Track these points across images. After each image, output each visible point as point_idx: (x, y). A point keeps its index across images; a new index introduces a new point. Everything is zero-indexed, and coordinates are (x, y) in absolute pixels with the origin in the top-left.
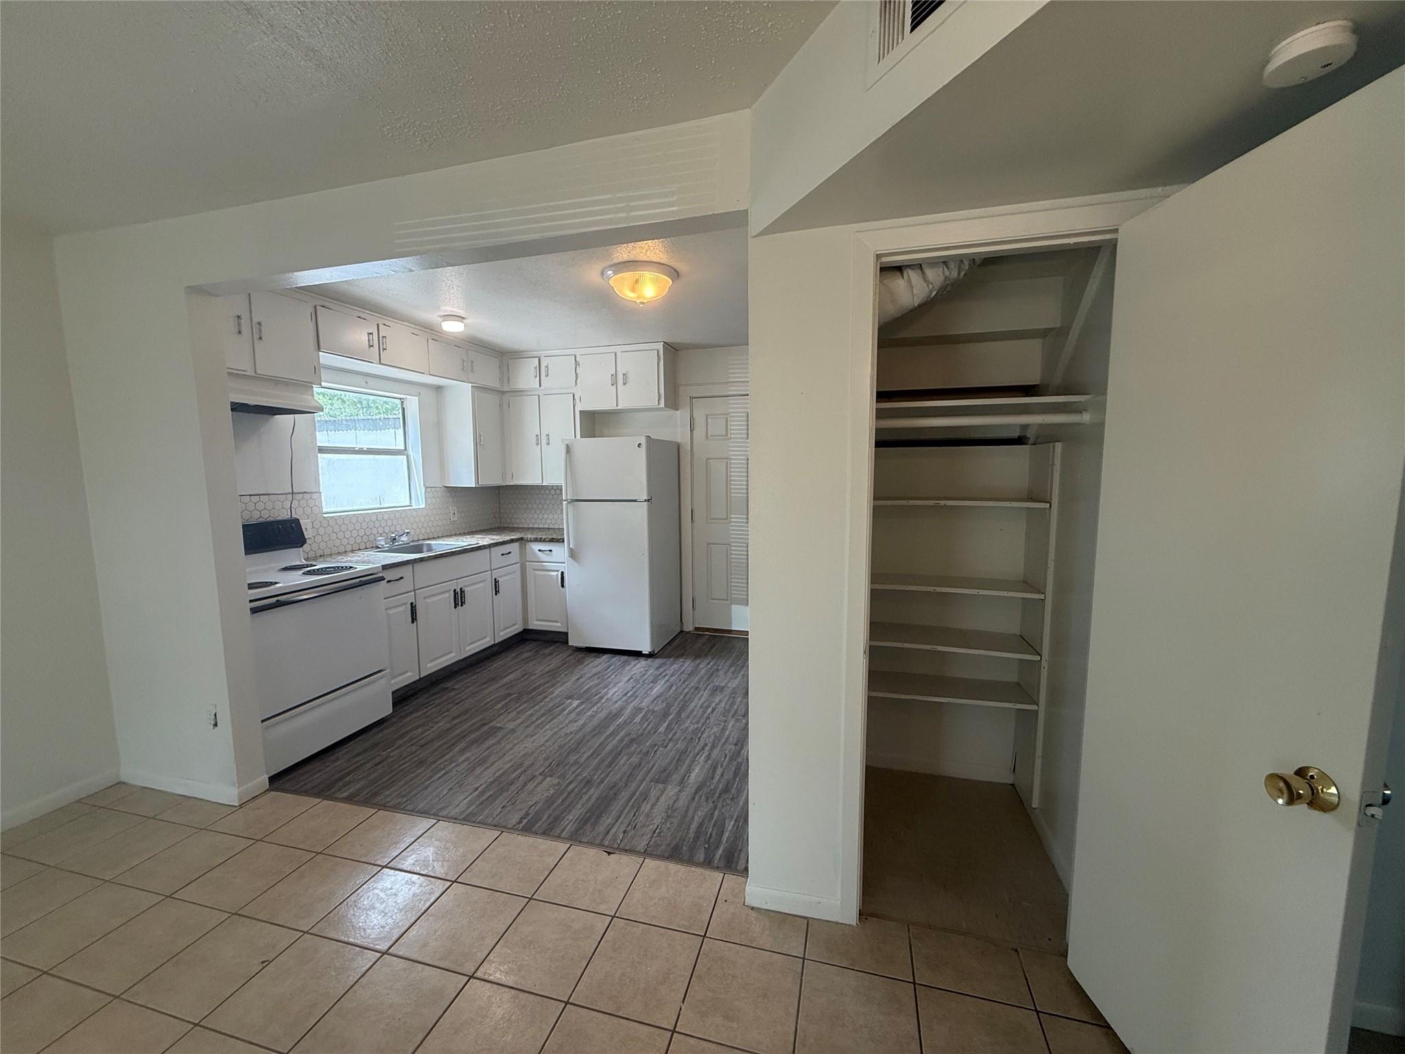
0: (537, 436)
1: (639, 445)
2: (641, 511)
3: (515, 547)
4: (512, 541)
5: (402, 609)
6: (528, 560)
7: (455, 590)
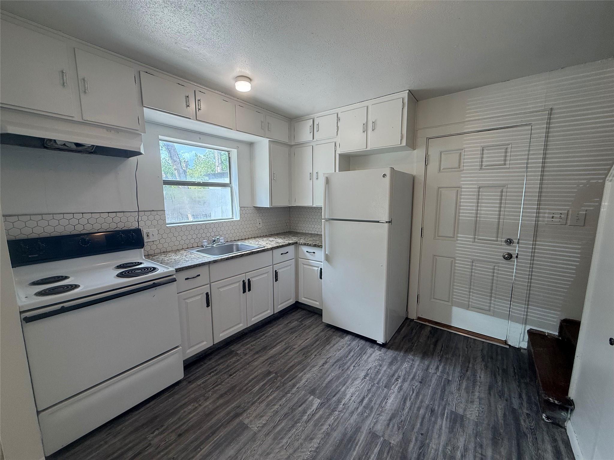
0: (310, 173)
1: (384, 176)
2: (384, 230)
3: (291, 249)
4: (289, 244)
5: (199, 297)
6: (300, 257)
7: (244, 281)
